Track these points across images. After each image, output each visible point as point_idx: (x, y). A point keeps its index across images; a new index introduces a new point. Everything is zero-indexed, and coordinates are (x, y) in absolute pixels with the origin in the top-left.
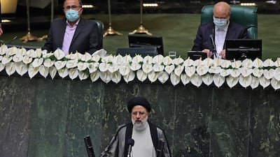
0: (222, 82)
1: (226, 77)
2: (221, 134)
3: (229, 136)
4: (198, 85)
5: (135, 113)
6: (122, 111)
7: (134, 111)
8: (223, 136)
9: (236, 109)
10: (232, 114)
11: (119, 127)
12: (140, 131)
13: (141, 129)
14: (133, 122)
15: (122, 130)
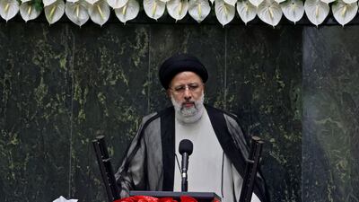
0: (324, 15)
1: (331, 4)
2: (324, 122)
3: (340, 125)
4: (275, 23)
5: (182, 88)
6: (113, 83)
7: (177, 83)
8: (327, 125)
9: (352, 69)
10: (344, 81)
11: (145, 119)
12: (191, 124)
13: (192, 119)
14: (177, 106)
15: (151, 125)
